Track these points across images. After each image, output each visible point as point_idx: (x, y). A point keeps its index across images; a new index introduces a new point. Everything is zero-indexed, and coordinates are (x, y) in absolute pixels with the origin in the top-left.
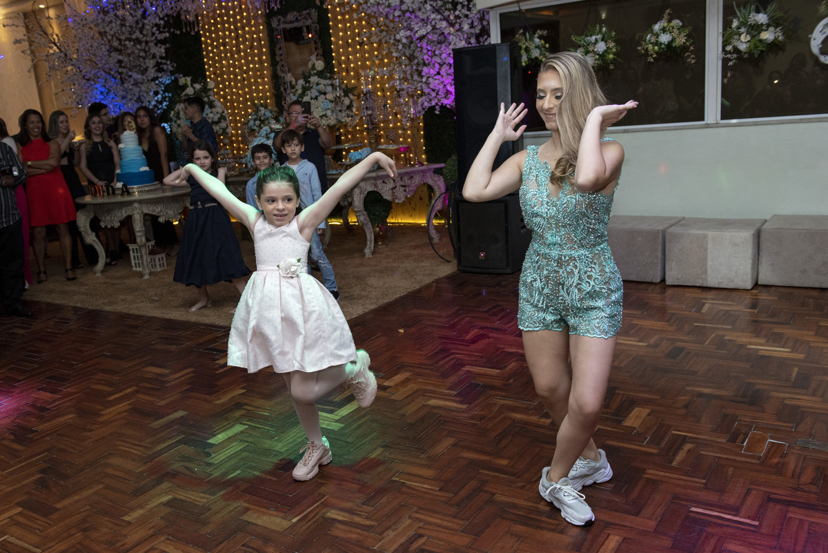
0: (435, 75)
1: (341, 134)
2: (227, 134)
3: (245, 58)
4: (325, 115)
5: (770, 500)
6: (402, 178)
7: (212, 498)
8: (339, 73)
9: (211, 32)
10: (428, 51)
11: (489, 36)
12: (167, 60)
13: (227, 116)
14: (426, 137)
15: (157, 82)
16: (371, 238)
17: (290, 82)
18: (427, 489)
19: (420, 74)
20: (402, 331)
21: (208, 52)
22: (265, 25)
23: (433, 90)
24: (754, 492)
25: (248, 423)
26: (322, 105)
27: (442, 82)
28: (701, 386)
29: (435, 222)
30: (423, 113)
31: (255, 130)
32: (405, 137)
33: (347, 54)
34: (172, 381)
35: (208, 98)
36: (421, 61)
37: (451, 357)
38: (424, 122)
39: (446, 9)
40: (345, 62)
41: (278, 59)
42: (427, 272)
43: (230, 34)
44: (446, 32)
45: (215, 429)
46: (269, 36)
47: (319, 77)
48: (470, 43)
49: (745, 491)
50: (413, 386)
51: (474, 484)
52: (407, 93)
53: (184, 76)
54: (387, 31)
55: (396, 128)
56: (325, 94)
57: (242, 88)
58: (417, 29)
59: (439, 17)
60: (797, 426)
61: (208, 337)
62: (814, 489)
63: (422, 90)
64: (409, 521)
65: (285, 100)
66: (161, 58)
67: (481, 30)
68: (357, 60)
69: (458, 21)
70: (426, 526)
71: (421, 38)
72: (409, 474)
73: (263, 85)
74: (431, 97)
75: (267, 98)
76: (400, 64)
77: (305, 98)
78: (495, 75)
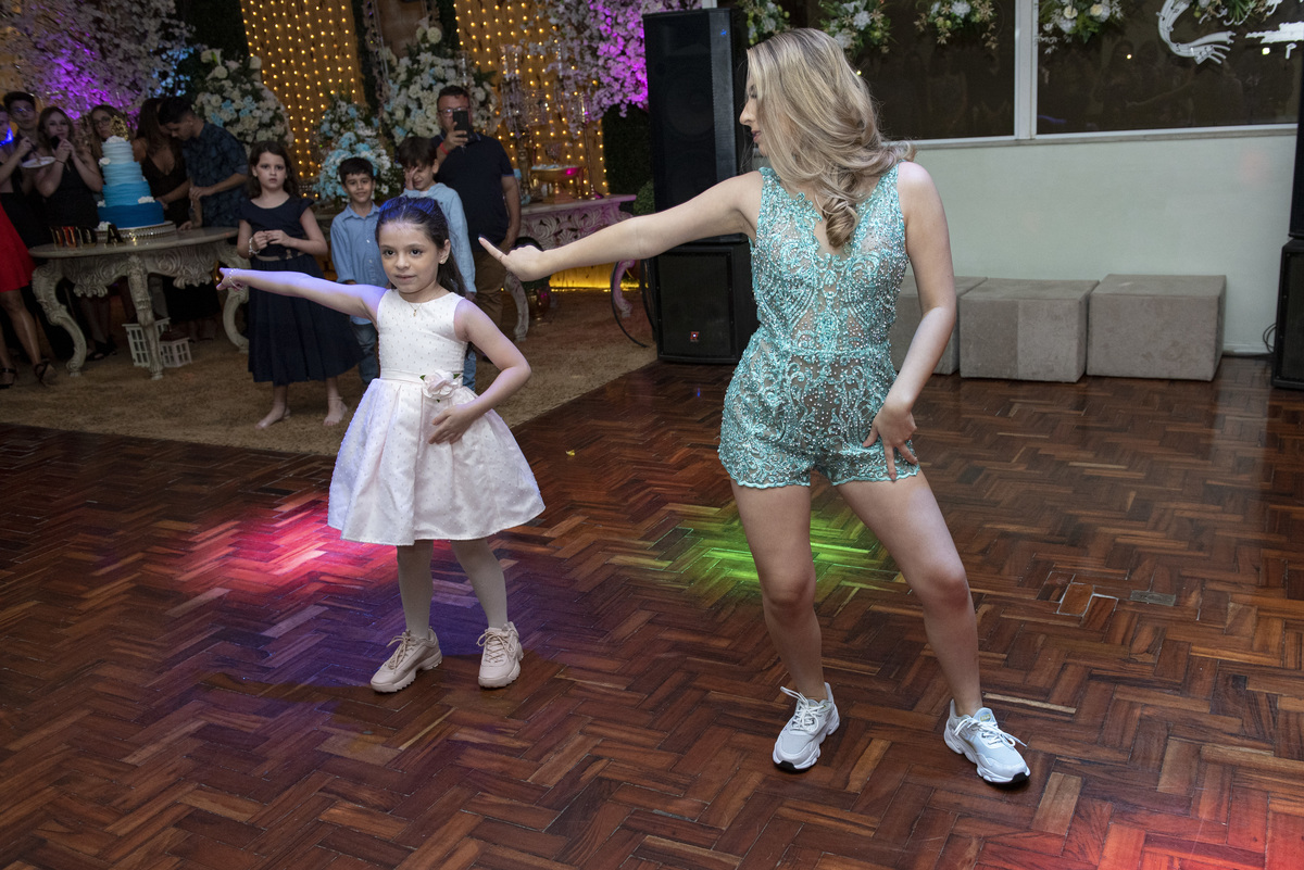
0: (618, 56)
3: (313, 20)
5: (1092, 677)
6: (570, 217)
7: (271, 720)
8: (467, 49)
10: (607, 16)
12: (180, 20)
13: (285, 115)
14: (607, 153)
15: (164, 57)
16: (523, 310)
17: (389, 62)
18: (607, 688)
19: (594, 53)
20: (571, 453)
21: (250, 9)
23: (616, 80)
24: (1071, 668)
25: (329, 603)
27: (630, 67)
28: (1005, 522)
30: (601, 115)
31: (331, 138)
32: (575, 153)
33: (479, 19)
34: (202, 542)
35: (252, 85)
36: (596, 33)
37: (649, 489)
38: (604, 130)
40: (475, 31)
41: (367, 23)
42: (612, 363)
45: (274, 615)
47: (434, 54)
48: (670, 7)
49: (1059, 667)
50: (588, 537)
51: (678, 677)
52: (576, 83)
53: (210, 48)
55: (560, 138)
57: (310, 70)
60: (1131, 573)
61: (262, 471)
62: (1150, 659)
63: (598, 79)
64: (580, 738)
65: (381, 90)
66: (169, 16)
68: (495, 28)
70: (606, 744)
72: (582, 668)
73: (345, 64)
74: (613, 91)
75: (351, 87)
76: (563, 37)
77: (412, 87)
78: (708, 57)
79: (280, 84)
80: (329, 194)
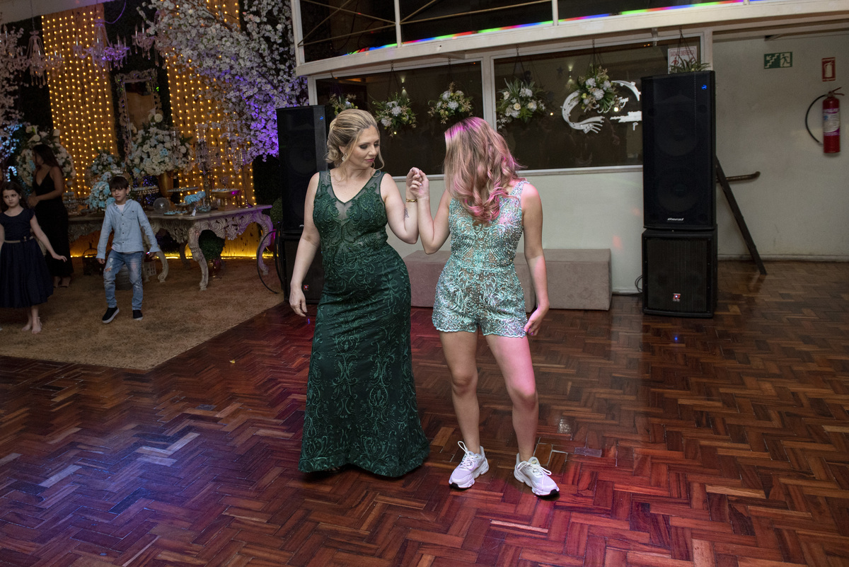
0: (262, 129)
1: (178, 178)
2: (71, 177)
3: (90, 109)
4: (163, 162)
5: (556, 507)
6: (233, 218)
7: (42, 546)
8: (177, 125)
9: (58, 86)
10: (256, 108)
11: (308, 98)
12: (16, 109)
13: (71, 161)
14: (255, 180)
15: (5, 129)
16: (205, 272)
17: (132, 131)
18: (255, 522)
19: (248, 127)
20: (233, 362)
21: (55, 104)
22: (109, 82)
23: (261, 142)
25: (82, 463)
26: (161, 152)
27: (268, 135)
28: (495, 403)
29: (265, 256)
30: (252, 160)
31: (97, 174)
32: (237, 181)
33: (184, 109)
34: (6, 422)
35: (54, 145)
36: (250, 117)
37: (280, 385)
38: (253, 168)
39: (270, 74)
40: (182, 115)
41: (121, 110)
42: (257, 303)
43: (76, 88)
44: (271, 93)
45: (48, 471)
46: (112, 90)
47: (158, 128)
48: (291, 103)
50: (242, 417)
51: (300, 513)
52: (238, 143)
53: (32, 124)
54: (219, 91)
55: (228, 173)
56: (163, 143)
57: (87, 136)
58: (245, 90)
59: (264, 81)
60: (574, 436)
61: (46, 374)
62: (590, 493)
63: (251, 141)
64: (238, 558)
65: (127, 147)
66: (10, 108)
67: (300, 93)
68: (192, 114)
69: (281, 84)
70: (256, 561)
71: (249, 98)
72: (240, 508)
73: (107, 133)
74: (259, 148)
75: (110, 145)
76: (231, 118)
77: (145, 146)
78: (313, 131)
79: (70, 143)
80: (94, 206)
